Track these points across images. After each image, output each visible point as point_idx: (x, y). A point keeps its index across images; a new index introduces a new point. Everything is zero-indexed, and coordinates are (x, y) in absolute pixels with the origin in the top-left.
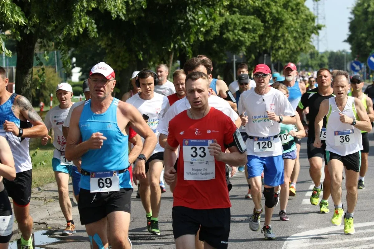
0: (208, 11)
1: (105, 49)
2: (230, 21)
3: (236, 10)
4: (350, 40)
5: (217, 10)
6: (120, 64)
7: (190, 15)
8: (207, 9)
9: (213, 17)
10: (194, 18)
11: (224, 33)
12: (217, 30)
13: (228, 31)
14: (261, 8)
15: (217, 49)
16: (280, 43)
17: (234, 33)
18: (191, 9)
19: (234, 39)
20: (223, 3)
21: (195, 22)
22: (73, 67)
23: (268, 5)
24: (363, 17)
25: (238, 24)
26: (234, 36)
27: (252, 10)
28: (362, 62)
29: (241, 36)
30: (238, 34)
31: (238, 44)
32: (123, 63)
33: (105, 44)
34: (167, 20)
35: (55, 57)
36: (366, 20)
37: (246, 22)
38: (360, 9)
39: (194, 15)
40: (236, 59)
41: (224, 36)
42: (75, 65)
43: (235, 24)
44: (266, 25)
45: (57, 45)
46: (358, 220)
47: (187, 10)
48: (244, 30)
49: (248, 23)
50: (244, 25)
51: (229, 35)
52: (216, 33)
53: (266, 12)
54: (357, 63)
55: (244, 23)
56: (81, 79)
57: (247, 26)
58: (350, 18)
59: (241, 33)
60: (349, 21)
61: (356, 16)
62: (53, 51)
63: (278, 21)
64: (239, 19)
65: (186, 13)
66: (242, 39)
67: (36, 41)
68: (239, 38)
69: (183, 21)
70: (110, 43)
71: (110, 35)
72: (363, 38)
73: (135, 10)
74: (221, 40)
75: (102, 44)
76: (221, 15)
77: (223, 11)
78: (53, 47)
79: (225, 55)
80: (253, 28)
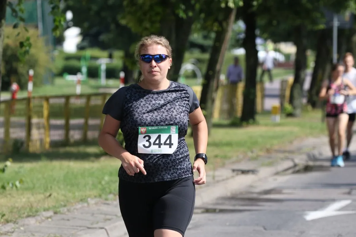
22: (68, 27)
35: (36, 10)
40: (338, 21)
42: (71, 23)
56: (80, 48)
79: (323, 16)
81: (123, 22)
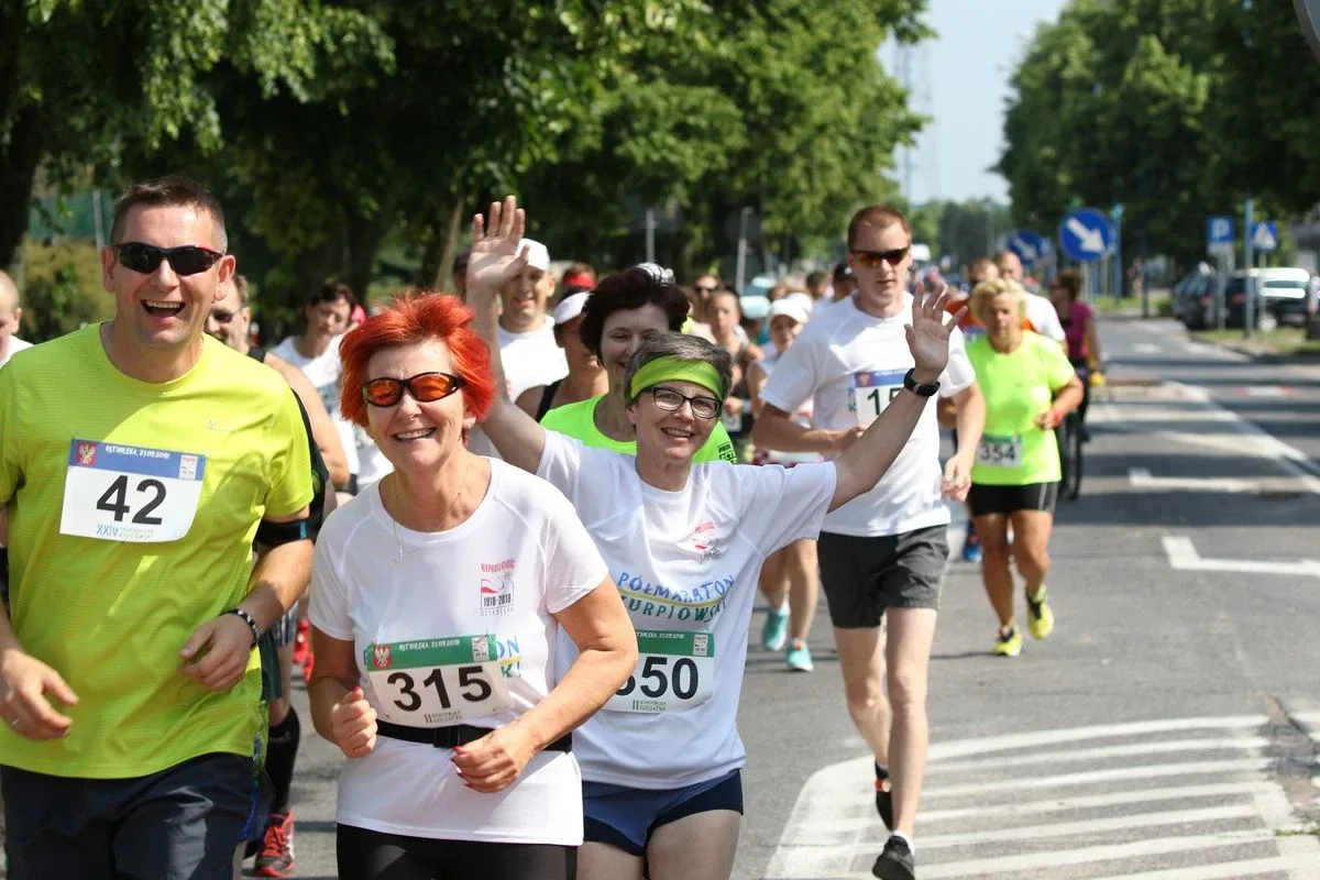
0: (570, 69)
1: (251, 187)
2: (638, 104)
3: (657, 70)
4: (1007, 166)
5: (600, 68)
6: (296, 232)
7: (515, 83)
8: (568, 62)
9: (584, 88)
10: (526, 91)
11: (619, 142)
12: (594, 133)
13: (633, 134)
14: (735, 65)
15: (598, 192)
16: (796, 172)
17: (651, 143)
18: (520, 63)
19: (647, 158)
20: (617, 48)
21: (528, 105)
23: (756, 55)
24: (1047, 95)
25: (662, 113)
26: (650, 150)
27: (706, 71)
28: (1044, 234)
29: (671, 149)
30: (664, 145)
31: (664, 174)
32: (308, 230)
33: (253, 173)
34: (445, 101)
35: (94, 212)
36: (1056, 104)
37: (686, 106)
38: (1038, 70)
39: (526, 83)
40: (656, 220)
41: (619, 151)
43: (654, 113)
44: (751, 117)
45: (101, 173)
46: (1026, 724)
47: (507, 68)
48: (683, 131)
49: (695, 111)
50: (680, 116)
51: (636, 149)
52: (590, 140)
53: (748, 78)
54: (1028, 240)
55: (680, 109)
57: (691, 120)
58: (1008, 100)
59: (671, 140)
60: (1003, 106)
61: (1024, 90)
62: (90, 192)
63: (785, 107)
64: (666, 97)
65: (501, 74)
66: (674, 159)
67: (36, 161)
68: (664, 159)
69: (493, 103)
70: (265, 167)
71: (269, 144)
72: (1047, 161)
73: (347, 68)
74: (608, 163)
75: (242, 173)
76: (610, 83)
77: (617, 70)
78: (88, 181)
79: (624, 210)
80: (711, 125)
81: (256, 230)
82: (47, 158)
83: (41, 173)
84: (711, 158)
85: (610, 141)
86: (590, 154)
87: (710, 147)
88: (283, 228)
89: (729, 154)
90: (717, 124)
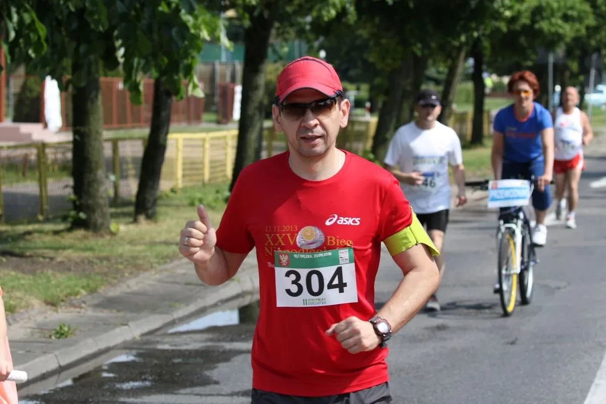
1: (368, 40)
6: (389, 61)
11: (537, 22)
12: (527, 17)
13: (543, 18)
15: (526, 44)
17: (551, 24)
19: (549, 30)
25: (556, 9)
26: (550, 26)
29: (560, 27)
30: (557, 24)
31: (556, 38)
33: (369, 33)
37: (569, 6)
40: (554, 58)
41: (537, 26)
43: (552, 10)
44: (598, 11)
45: (300, 32)
48: (566, 18)
49: (571, 8)
50: (565, 11)
51: (544, 25)
52: (525, 20)
55: (565, 7)
57: (570, 13)
59: (560, 22)
62: (294, 40)
66: (560, 31)
67: (271, 26)
68: (556, 31)
70: (376, 31)
71: (377, 20)
74: (531, 32)
75: (364, 33)
78: (293, 35)
79: (536, 53)
80: (579, 15)
82: (277, 24)
83: (273, 32)
84: (578, 30)
85: (534, 22)
86: (524, 27)
87: (577, 25)
88: (383, 59)
89: (588, 28)
90: (583, 14)
